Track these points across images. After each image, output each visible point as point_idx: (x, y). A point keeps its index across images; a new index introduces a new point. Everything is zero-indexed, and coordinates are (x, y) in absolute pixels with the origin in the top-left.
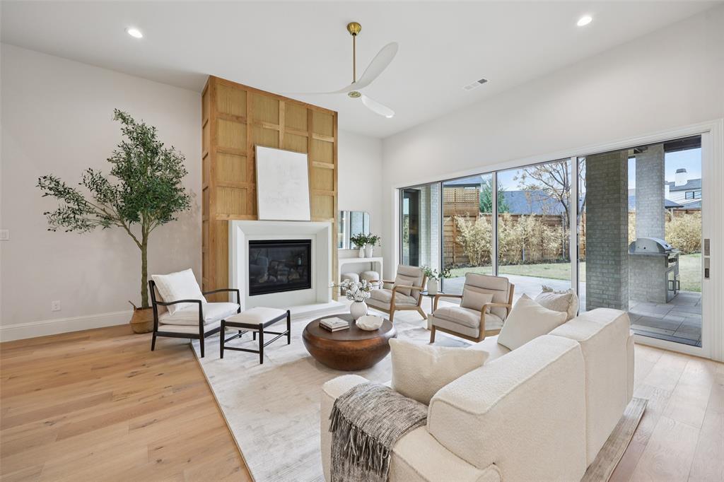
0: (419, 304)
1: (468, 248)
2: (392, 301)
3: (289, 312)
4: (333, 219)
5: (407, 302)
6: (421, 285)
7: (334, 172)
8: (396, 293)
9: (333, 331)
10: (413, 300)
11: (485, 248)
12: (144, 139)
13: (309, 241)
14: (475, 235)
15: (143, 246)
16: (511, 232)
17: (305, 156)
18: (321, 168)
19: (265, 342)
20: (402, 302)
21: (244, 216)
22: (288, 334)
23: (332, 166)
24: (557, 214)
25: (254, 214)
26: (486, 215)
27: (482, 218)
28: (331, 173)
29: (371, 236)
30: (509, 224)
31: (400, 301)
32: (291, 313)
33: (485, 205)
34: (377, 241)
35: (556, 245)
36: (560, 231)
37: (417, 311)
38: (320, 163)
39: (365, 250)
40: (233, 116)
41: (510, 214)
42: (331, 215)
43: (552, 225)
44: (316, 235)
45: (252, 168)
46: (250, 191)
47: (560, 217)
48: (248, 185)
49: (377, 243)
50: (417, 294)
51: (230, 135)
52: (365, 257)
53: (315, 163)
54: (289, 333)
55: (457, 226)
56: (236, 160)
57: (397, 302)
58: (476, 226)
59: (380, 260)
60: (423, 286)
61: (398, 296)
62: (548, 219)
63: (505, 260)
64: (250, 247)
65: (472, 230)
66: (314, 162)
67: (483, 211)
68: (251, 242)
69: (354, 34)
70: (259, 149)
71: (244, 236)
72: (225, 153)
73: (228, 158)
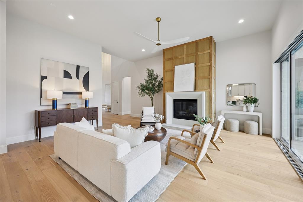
13: (196, 100)
15: (152, 100)
18: (202, 67)
23: (208, 64)
28: (208, 67)
38: (202, 64)
40: (169, 59)
42: (208, 88)
51: (168, 65)
52: (248, 111)
56: (170, 73)
64: (174, 102)
66: (199, 65)
68: (174, 100)
69: (158, 22)
70: (176, 67)
71: (171, 98)
72: (167, 71)
73: (168, 73)
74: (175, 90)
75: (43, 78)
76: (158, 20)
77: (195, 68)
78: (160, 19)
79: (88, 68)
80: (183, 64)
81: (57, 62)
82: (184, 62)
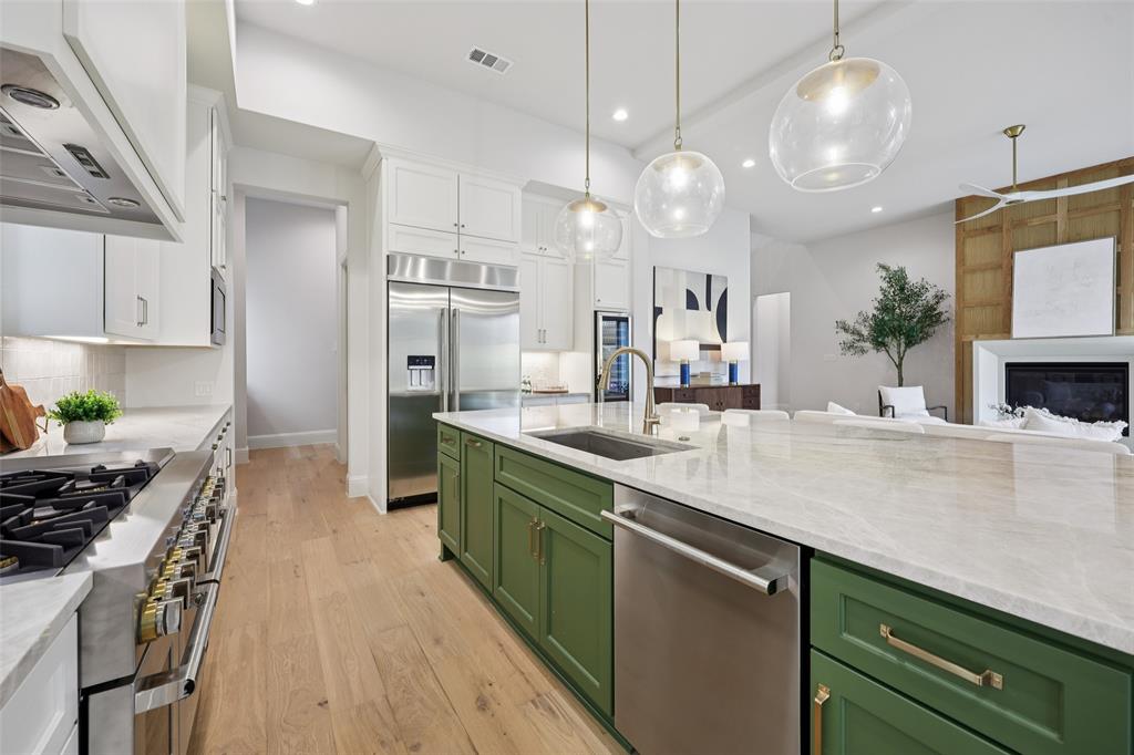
12: (898, 280)
13: (1124, 365)
15: (899, 366)
17: (1111, 240)
21: (998, 335)
25: (1006, 333)
40: (983, 229)
45: (1009, 280)
48: (1004, 300)
51: (982, 249)
56: (989, 276)
64: (1007, 371)
68: (1008, 365)
69: (1014, 136)
70: (1018, 255)
71: (996, 358)
72: (973, 271)
73: (978, 277)
74: (1015, 334)
75: (657, 311)
76: (1012, 132)
77: (1119, 254)
78: (1020, 128)
79: (726, 279)
80: (1055, 243)
81: (676, 271)
82: (1060, 236)
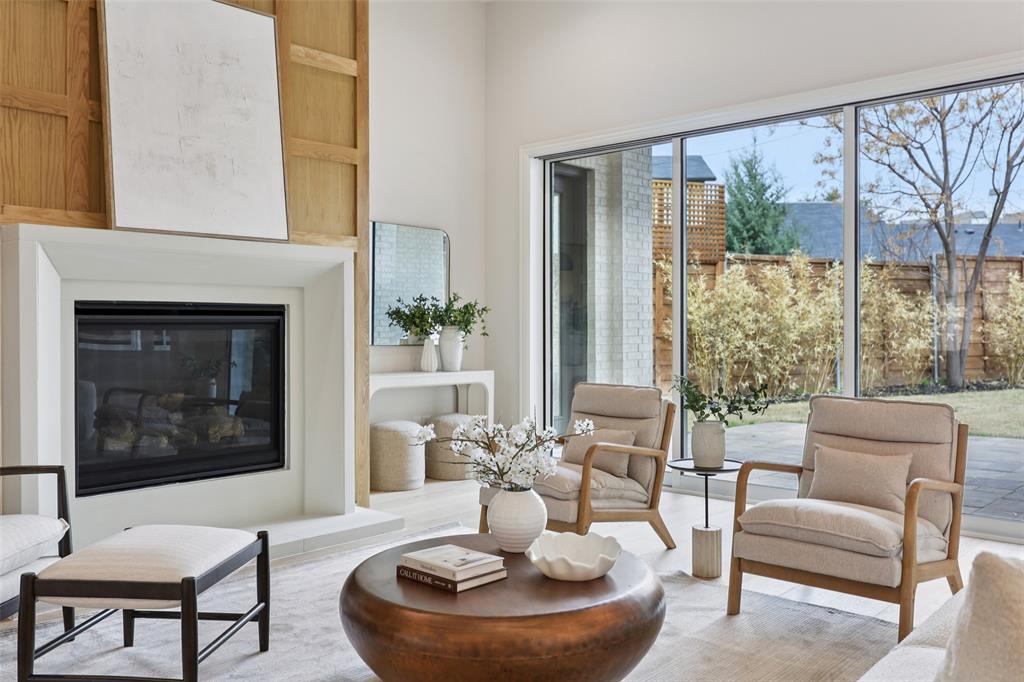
0: (653, 503)
1: (698, 354)
2: (582, 492)
3: (263, 537)
4: (352, 240)
5: (621, 498)
6: (658, 443)
7: (358, 86)
8: (593, 471)
9: (460, 588)
10: (635, 489)
11: (743, 354)
13: (279, 311)
14: (714, 317)
16: (811, 308)
17: (267, 23)
18: (316, 71)
19: (201, 645)
20: (608, 498)
21: (58, 213)
22: (262, 618)
23: (351, 68)
24: (922, 261)
25: (96, 207)
26: (743, 261)
27: (734, 267)
28: (345, 89)
29: (458, 305)
30: (805, 285)
31: (602, 493)
32: (272, 543)
33: (736, 230)
34: (477, 318)
35: (922, 345)
36: (928, 307)
37: (646, 525)
38: (315, 52)
39: (439, 348)
41: (807, 259)
42: (346, 225)
43: (909, 292)
44: (301, 289)
45: (85, 45)
46: (78, 125)
47: (927, 269)
48: (74, 104)
49: (476, 327)
50: (649, 469)
52: (442, 369)
53: (297, 51)
54: (265, 611)
55: (665, 290)
57: (596, 498)
58: (719, 289)
59: (486, 378)
60: (663, 446)
61: (600, 480)
62: (902, 275)
63: (793, 386)
64: (81, 326)
65: (708, 301)
66: (294, 48)
67: (730, 249)
68: (80, 308)
